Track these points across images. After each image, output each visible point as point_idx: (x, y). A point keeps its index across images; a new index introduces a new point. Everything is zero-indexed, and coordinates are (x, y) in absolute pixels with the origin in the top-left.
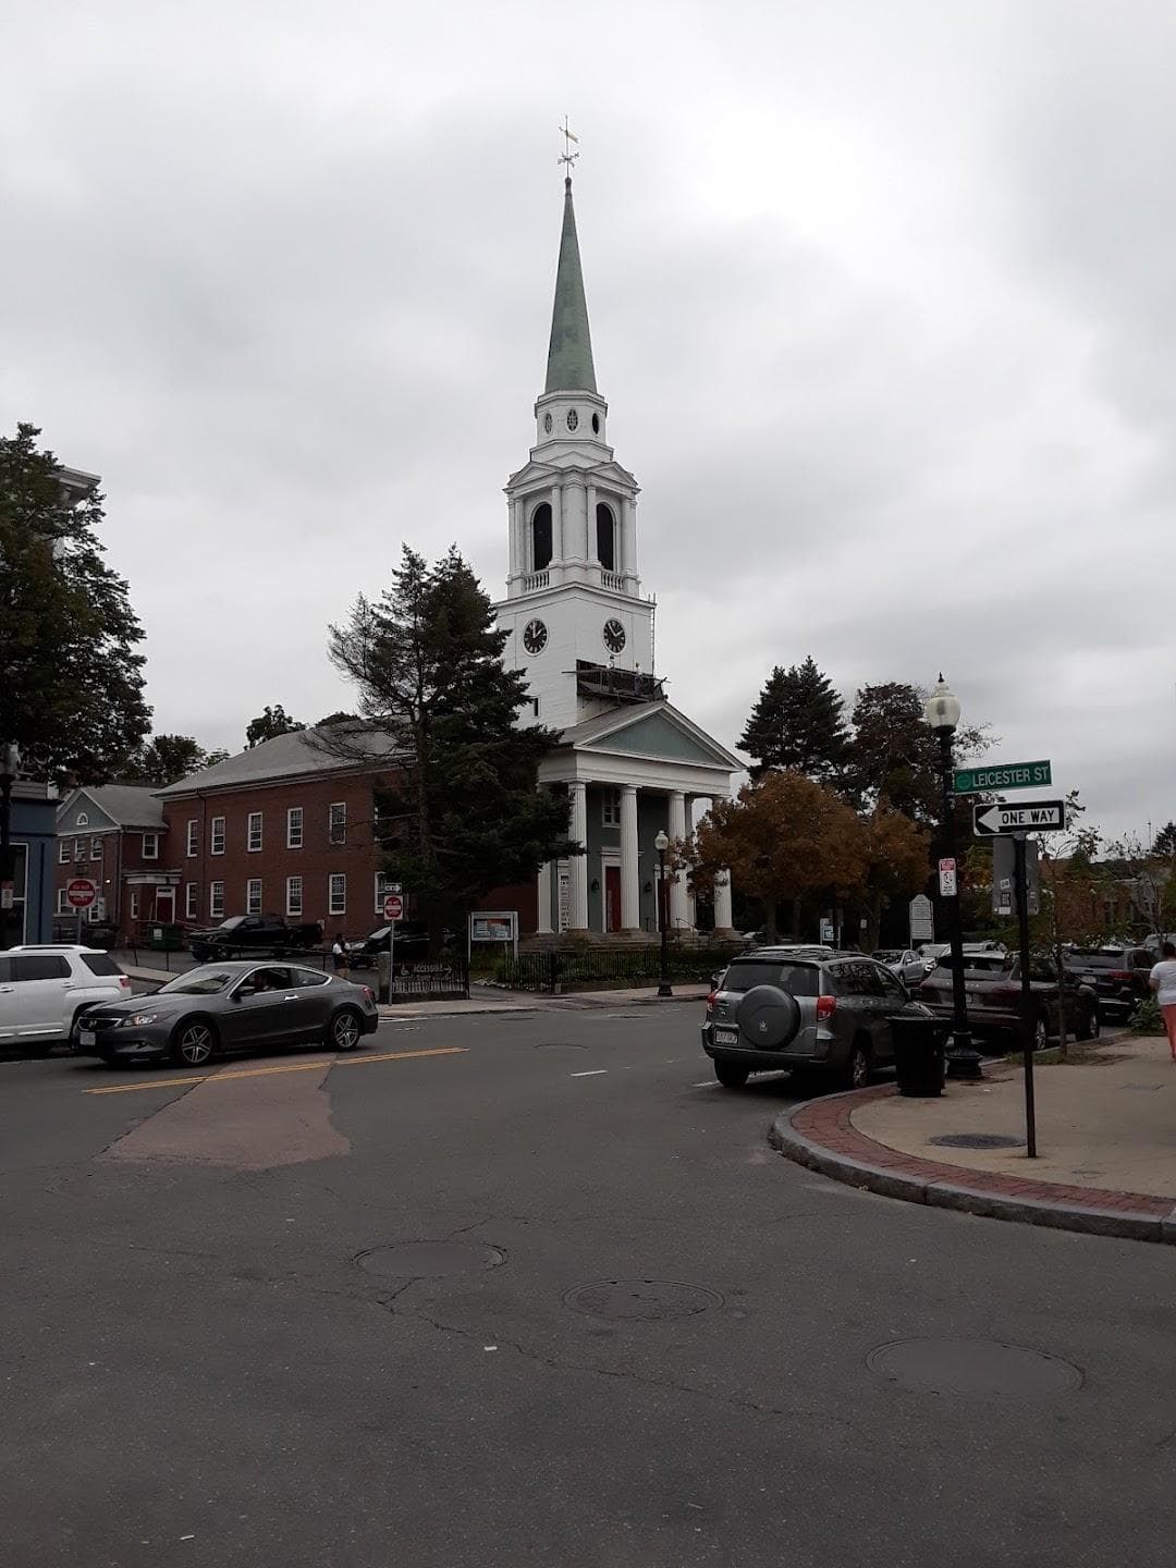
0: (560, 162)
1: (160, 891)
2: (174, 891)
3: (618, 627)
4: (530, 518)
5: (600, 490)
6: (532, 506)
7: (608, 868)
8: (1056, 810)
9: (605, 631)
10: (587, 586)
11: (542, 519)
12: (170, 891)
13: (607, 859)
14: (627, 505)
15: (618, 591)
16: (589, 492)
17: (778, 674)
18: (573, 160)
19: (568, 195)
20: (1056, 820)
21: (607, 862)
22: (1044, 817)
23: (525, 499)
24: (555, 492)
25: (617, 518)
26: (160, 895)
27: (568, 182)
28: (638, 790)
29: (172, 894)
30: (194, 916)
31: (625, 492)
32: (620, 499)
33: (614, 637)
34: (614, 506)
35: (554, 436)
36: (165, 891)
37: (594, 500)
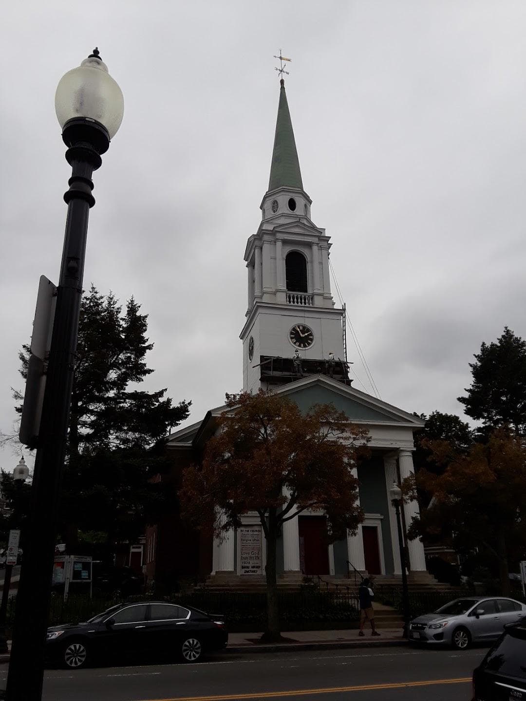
1: (133, 548)
3: (306, 329)
9: (292, 334)
10: (274, 304)
12: (140, 548)
15: (305, 305)
16: (277, 244)
17: (484, 348)
19: (283, 88)
29: (141, 550)
32: (309, 245)
33: (302, 337)
34: (305, 251)
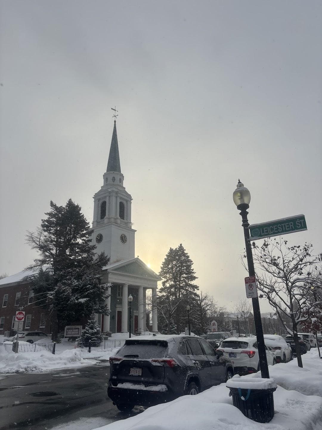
0: (113, 117)
3: (125, 236)
4: (100, 205)
5: (121, 198)
6: (101, 202)
7: (118, 311)
9: (121, 237)
11: (104, 205)
13: (118, 308)
14: (129, 202)
15: (125, 226)
16: (118, 198)
17: (171, 250)
18: (117, 117)
19: (115, 125)
21: (118, 309)
23: (99, 200)
24: (108, 198)
25: (125, 206)
27: (115, 121)
28: (128, 285)
31: (128, 199)
32: (127, 201)
33: (123, 239)
34: (125, 202)
35: (108, 183)
37: (119, 201)
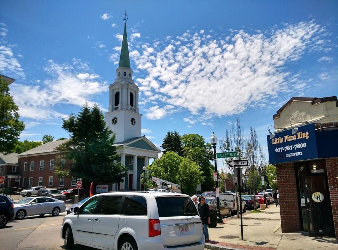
0: (124, 20)
1: (16, 180)
2: (20, 179)
3: (134, 119)
4: (114, 95)
5: (131, 89)
6: (115, 92)
8: (246, 162)
9: (131, 120)
11: (117, 95)
12: (18, 180)
14: (137, 93)
15: (134, 112)
16: (128, 89)
19: (125, 26)
20: (246, 164)
21: (129, 173)
22: (244, 163)
23: (113, 90)
24: (121, 89)
25: (134, 96)
26: (16, 181)
28: (137, 157)
29: (19, 181)
30: (24, 186)
31: (136, 90)
33: (133, 122)
34: (134, 93)
35: (120, 77)
36: (17, 180)
37: (129, 92)
